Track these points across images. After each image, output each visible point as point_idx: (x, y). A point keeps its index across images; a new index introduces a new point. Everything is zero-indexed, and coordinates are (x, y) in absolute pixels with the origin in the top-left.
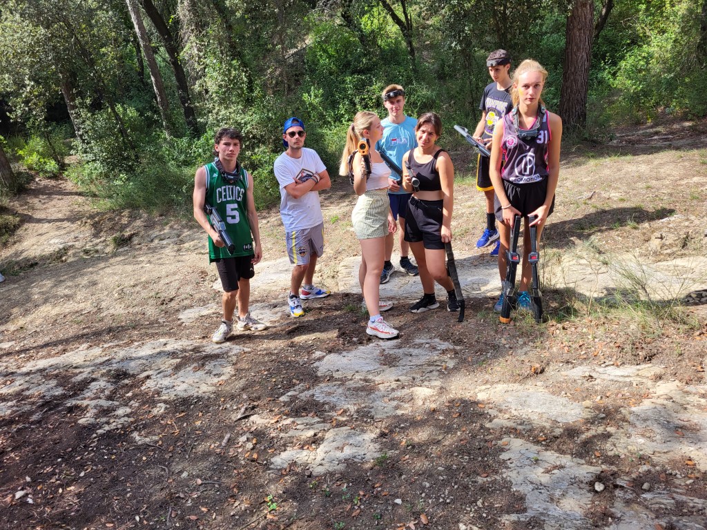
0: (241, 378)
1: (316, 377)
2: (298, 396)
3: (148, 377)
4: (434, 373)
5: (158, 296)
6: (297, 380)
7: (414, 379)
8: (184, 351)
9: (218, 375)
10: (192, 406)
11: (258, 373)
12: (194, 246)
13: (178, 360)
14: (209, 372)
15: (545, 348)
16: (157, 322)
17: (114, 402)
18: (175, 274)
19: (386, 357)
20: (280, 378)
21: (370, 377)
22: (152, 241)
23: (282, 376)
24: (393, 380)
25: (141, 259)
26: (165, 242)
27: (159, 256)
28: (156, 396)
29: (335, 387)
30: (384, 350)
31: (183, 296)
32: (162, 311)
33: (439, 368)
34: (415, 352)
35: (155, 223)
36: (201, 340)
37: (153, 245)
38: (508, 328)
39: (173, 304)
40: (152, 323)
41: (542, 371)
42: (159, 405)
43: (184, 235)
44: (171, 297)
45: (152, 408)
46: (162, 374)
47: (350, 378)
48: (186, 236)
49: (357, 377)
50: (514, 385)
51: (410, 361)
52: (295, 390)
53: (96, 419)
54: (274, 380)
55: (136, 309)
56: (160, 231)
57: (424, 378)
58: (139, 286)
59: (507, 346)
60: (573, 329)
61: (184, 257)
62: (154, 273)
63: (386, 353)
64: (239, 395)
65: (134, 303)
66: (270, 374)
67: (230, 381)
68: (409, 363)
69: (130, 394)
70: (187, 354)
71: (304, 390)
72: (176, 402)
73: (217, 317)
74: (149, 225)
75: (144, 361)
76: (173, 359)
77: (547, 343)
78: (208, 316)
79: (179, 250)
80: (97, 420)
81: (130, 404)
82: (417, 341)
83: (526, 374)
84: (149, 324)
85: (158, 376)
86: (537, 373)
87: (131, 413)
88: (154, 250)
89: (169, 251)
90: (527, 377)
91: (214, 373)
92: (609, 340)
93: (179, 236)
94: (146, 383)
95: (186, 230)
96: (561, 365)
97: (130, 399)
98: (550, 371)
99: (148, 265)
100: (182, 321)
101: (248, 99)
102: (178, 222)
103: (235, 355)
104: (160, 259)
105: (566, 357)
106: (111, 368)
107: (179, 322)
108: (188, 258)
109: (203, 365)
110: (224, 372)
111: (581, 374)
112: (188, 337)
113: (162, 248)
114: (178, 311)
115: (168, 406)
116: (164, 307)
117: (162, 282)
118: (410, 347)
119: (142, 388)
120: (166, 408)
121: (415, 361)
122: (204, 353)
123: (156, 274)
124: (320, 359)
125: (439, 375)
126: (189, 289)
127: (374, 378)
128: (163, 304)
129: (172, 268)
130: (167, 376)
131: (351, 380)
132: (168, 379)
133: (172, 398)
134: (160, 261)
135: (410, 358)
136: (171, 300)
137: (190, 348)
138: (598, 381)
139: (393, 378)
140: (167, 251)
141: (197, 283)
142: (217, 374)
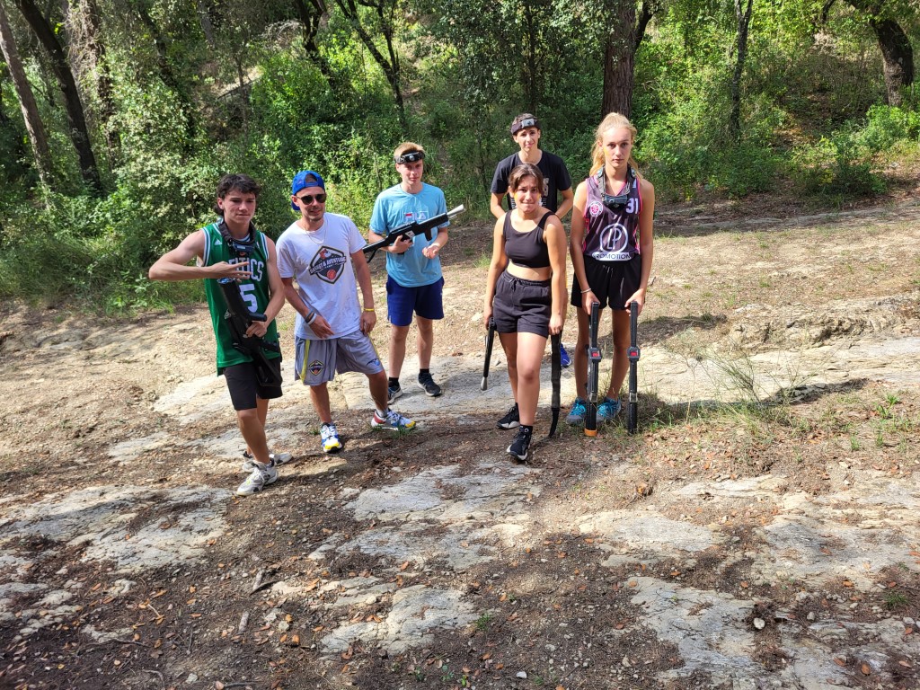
0: (242, 533)
1: (355, 522)
2: (336, 551)
3: (88, 543)
4: (517, 504)
5: (68, 425)
6: (330, 528)
7: (492, 514)
8: (137, 500)
9: (205, 532)
10: (174, 580)
11: (268, 524)
12: (112, 351)
13: (133, 515)
14: (188, 529)
15: (647, 464)
16: (73, 463)
17: (39, 585)
18: (89, 392)
19: (446, 488)
20: (303, 528)
21: (432, 516)
22: (39, 345)
23: (305, 526)
24: (465, 517)
25: (27, 372)
26: (62, 346)
27: (57, 367)
28: (109, 569)
29: (388, 534)
30: (441, 480)
31: (109, 424)
32: (79, 446)
33: (521, 498)
34: (483, 479)
35: (40, 319)
36: (158, 485)
37: (42, 351)
38: (596, 442)
39: (94, 436)
40: (64, 465)
41: (650, 493)
42: (118, 582)
43: (93, 335)
44: (90, 425)
45: (108, 588)
46: (109, 538)
47: (404, 520)
48: (97, 338)
49: (413, 519)
50: (621, 511)
51: (481, 492)
52: (328, 543)
53: (14, 612)
54: (294, 531)
55: (34, 446)
56: (52, 330)
57: (505, 512)
58: (32, 412)
59: (600, 464)
60: (674, 439)
61: (100, 367)
62: (54, 392)
63: (444, 483)
64: (246, 557)
65: (29, 436)
66: (286, 523)
67: (225, 539)
68: (479, 495)
69: (63, 571)
70: (145, 506)
71: (343, 542)
72: (145, 575)
73: (175, 451)
74: (33, 322)
75: (74, 521)
76: (121, 514)
77: (648, 457)
78: (158, 451)
79: (88, 358)
80: (17, 615)
81: (66, 586)
82: (482, 465)
83: (633, 496)
84: (62, 466)
85: (105, 540)
86: (645, 495)
87: (73, 598)
88: (47, 358)
89: (73, 360)
90: (635, 500)
91: (197, 529)
92: (717, 450)
93: (84, 338)
94: (87, 552)
95: (94, 329)
96: (670, 482)
97: (66, 578)
98: (660, 491)
99: (42, 380)
100: (116, 460)
101: (187, 146)
102: (80, 316)
103: (223, 501)
104: (60, 371)
105: (674, 472)
106: (18, 535)
107: (111, 461)
108: (105, 368)
109: (176, 519)
110: (212, 526)
111: (695, 492)
112: (134, 481)
113: (60, 355)
114: (105, 445)
115: (134, 583)
116: (80, 441)
117: (70, 405)
118: (474, 474)
119: (83, 560)
120: (131, 586)
121: (487, 491)
122: (172, 502)
123: (57, 394)
124: (353, 498)
125: (523, 507)
126: (116, 413)
127: (438, 518)
128: (78, 436)
129: (85, 383)
130: (119, 540)
131: (406, 522)
132: (123, 544)
133: (137, 571)
134: (62, 374)
135: (479, 488)
136: (92, 429)
137: (146, 496)
138: (716, 499)
139: (464, 515)
140: (70, 359)
141: (129, 404)
142: (202, 531)
